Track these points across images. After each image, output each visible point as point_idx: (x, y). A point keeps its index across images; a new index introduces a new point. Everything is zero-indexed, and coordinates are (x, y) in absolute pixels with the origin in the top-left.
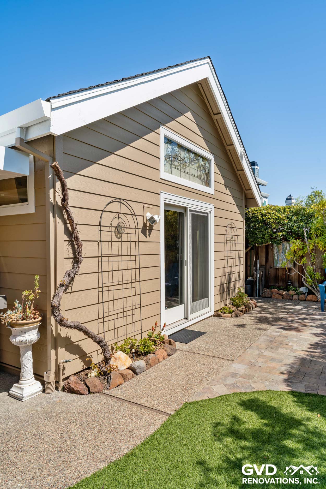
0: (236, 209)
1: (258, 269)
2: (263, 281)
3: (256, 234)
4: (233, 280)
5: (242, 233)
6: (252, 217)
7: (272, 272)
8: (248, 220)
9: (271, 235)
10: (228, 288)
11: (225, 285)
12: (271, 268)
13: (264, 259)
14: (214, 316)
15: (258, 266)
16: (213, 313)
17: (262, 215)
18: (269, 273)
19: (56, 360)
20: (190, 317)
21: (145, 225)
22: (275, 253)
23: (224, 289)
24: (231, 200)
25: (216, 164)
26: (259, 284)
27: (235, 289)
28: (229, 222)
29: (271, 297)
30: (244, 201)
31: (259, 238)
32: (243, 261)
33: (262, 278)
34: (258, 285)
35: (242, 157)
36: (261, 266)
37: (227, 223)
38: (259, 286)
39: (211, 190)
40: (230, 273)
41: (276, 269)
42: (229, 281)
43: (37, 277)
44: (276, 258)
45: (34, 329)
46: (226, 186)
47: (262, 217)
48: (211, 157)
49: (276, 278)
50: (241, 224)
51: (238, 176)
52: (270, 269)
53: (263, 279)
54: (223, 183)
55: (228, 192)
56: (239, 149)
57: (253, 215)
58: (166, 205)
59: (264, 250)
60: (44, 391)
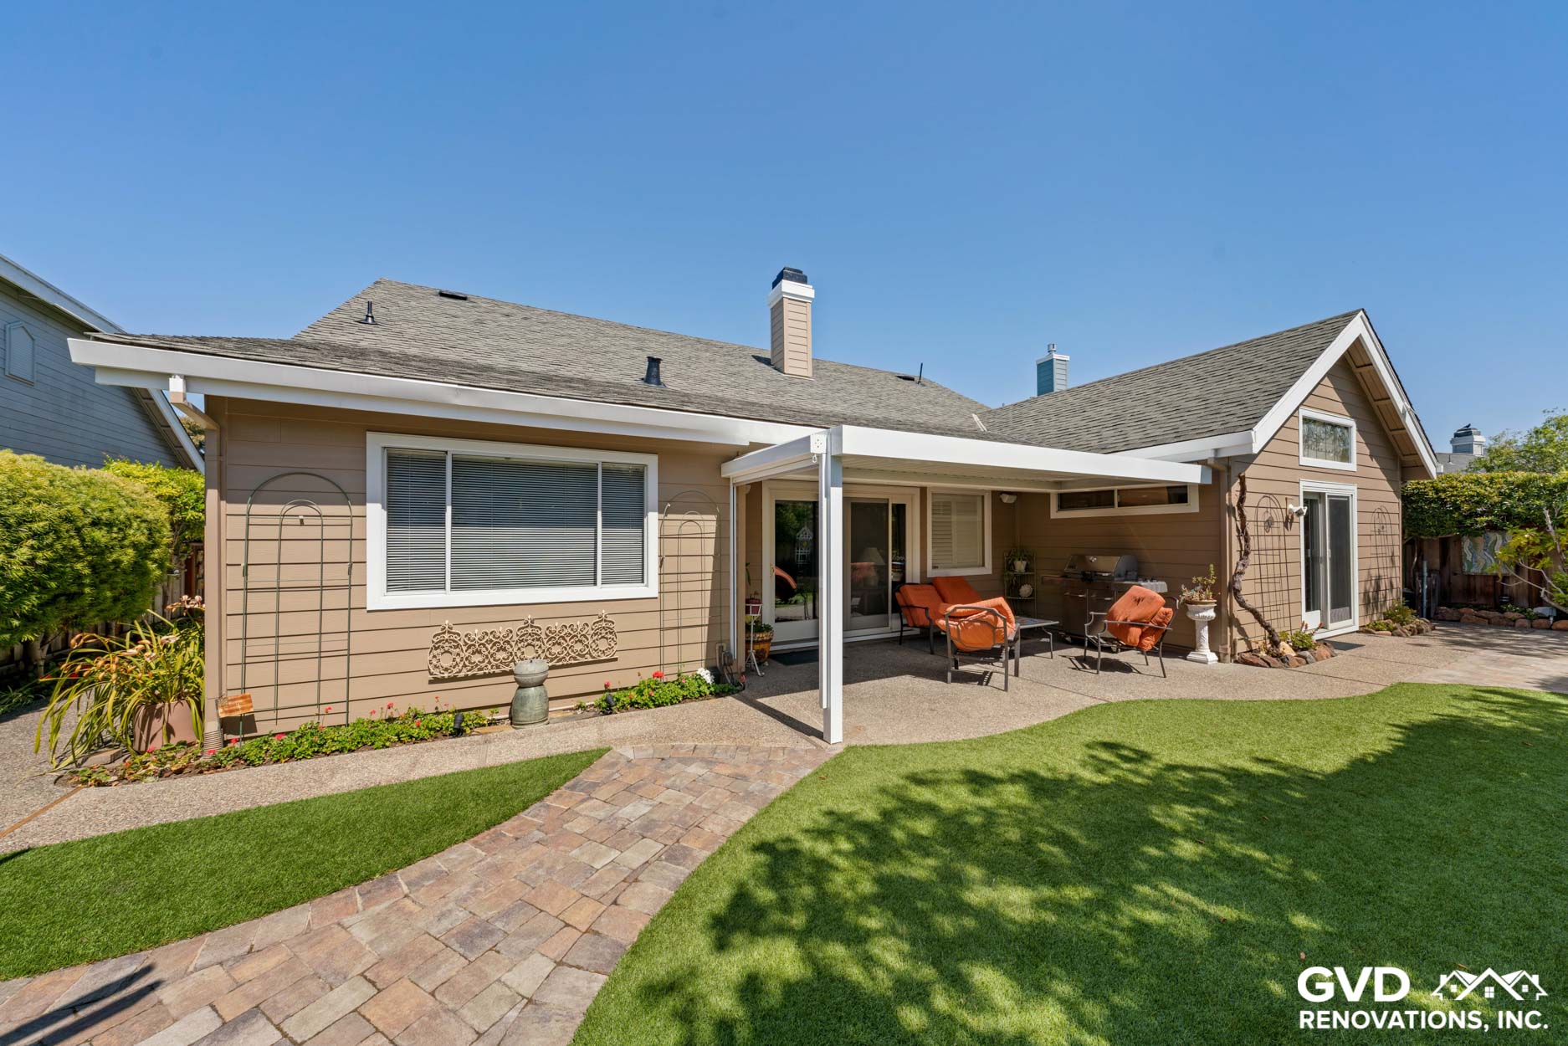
0: (1386, 486)
1: (1426, 574)
2: (1437, 595)
3: (1423, 520)
4: (1383, 587)
5: (1397, 519)
6: (1413, 494)
7: (1458, 581)
8: (1406, 499)
9: (1460, 522)
10: (1376, 599)
11: (1371, 594)
12: (1455, 574)
13: (1438, 561)
14: (1357, 632)
15: (1425, 569)
16: (1356, 628)
17: (1437, 491)
18: (1449, 583)
19: (1231, 636)
20: (1331, 626)
21: (1287, 518)
22: (1466, 550)
23: (1369, 600)
24: (1379, 474)
25: (1359, 430)
26: (1428, 598)
27: (1385, 600)
28: (1378, 505)
29: (1459, 621)
30: (1399, 473)
31: (1430, 527)
32: (1398, 562)
33: (1434, 590)
34: (1425, 601)
35: (1404, 414)
36: (1430, 571)
37: (1374, 506)
38: (1429, 603)
39: (1352, 466)
40: (1378, 579)
41: (1469, 576)
42: (1378, 589)
43: (1212, 566)
44: (1469, 558)
45: (1210, 608)
46: (1371, 456)
47: (1437, 494)
48: (1351, 423)
49: (1469, 592)
50: (1395, 506)
51: (1392, 440)
52: (1453, 577)
53: (1437, 592)
54: (1368, 452)
55: (1375, 464)
56: (1400, 404)
57: (1416, 492)
58: (1305, 493)
59: (1437, 546)
60: (1219, 661)
